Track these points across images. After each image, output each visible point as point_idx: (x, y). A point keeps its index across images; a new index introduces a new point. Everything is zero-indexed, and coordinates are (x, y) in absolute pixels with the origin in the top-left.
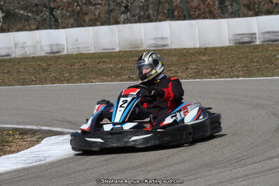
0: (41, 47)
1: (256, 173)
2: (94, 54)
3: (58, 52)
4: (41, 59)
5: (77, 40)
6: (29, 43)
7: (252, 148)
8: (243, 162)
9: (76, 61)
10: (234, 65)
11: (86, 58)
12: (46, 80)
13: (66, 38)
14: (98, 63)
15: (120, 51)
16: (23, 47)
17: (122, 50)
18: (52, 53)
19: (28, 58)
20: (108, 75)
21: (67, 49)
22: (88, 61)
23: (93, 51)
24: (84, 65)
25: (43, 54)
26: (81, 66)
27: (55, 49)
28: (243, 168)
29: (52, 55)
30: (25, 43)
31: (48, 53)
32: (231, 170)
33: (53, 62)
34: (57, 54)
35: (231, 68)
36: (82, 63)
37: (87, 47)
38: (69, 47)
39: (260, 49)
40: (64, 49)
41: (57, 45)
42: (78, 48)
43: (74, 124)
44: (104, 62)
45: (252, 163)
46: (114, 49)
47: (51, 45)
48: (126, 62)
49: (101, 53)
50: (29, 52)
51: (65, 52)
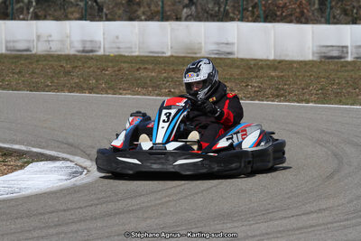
0: (71, 42)
1: (280, 232)
2: (137, 57)
3: (92, 51)
4: (68, 58)
5: (117, 37)
6: (55, 37)
7: (289, 198)
8: (271, 215)
9: (110, 64)
10: (308, 85)
11: (125, 62)
12: (64, 86)
13: (104, 34)
14: (138, 70)
15: (172, 56)
16: (49, 41)
17: (175, 54)
18: (83, 51)
19: (52, 56)
20: (144, 86)
21: (104, 48)
22: (125, 65)
23: (137, 54)
24: (119, 70)
25: (72, 52)
26: (115, 71)
27: (88, 47)
28: (266, 224)
29: (84, 54)
30: (50, 36)
31: (79, 51)
32: (250, 225)
33: (80, 64)
34: (91, 54)
35: (303, 89)
36: (116, 68)
37: (131, 48)
38: (106, 46)
39: (350, 68)
40: (100, 47)
41: (91, 41)
42: (119, 48)
43: (75, 147)
44: (146, 68)
45: (281, 218)
46: (163, 53)
47: (84, 42)
48: (173, 70)
49: (147, 57)
50: (55, 48)
51: (101, 52)
